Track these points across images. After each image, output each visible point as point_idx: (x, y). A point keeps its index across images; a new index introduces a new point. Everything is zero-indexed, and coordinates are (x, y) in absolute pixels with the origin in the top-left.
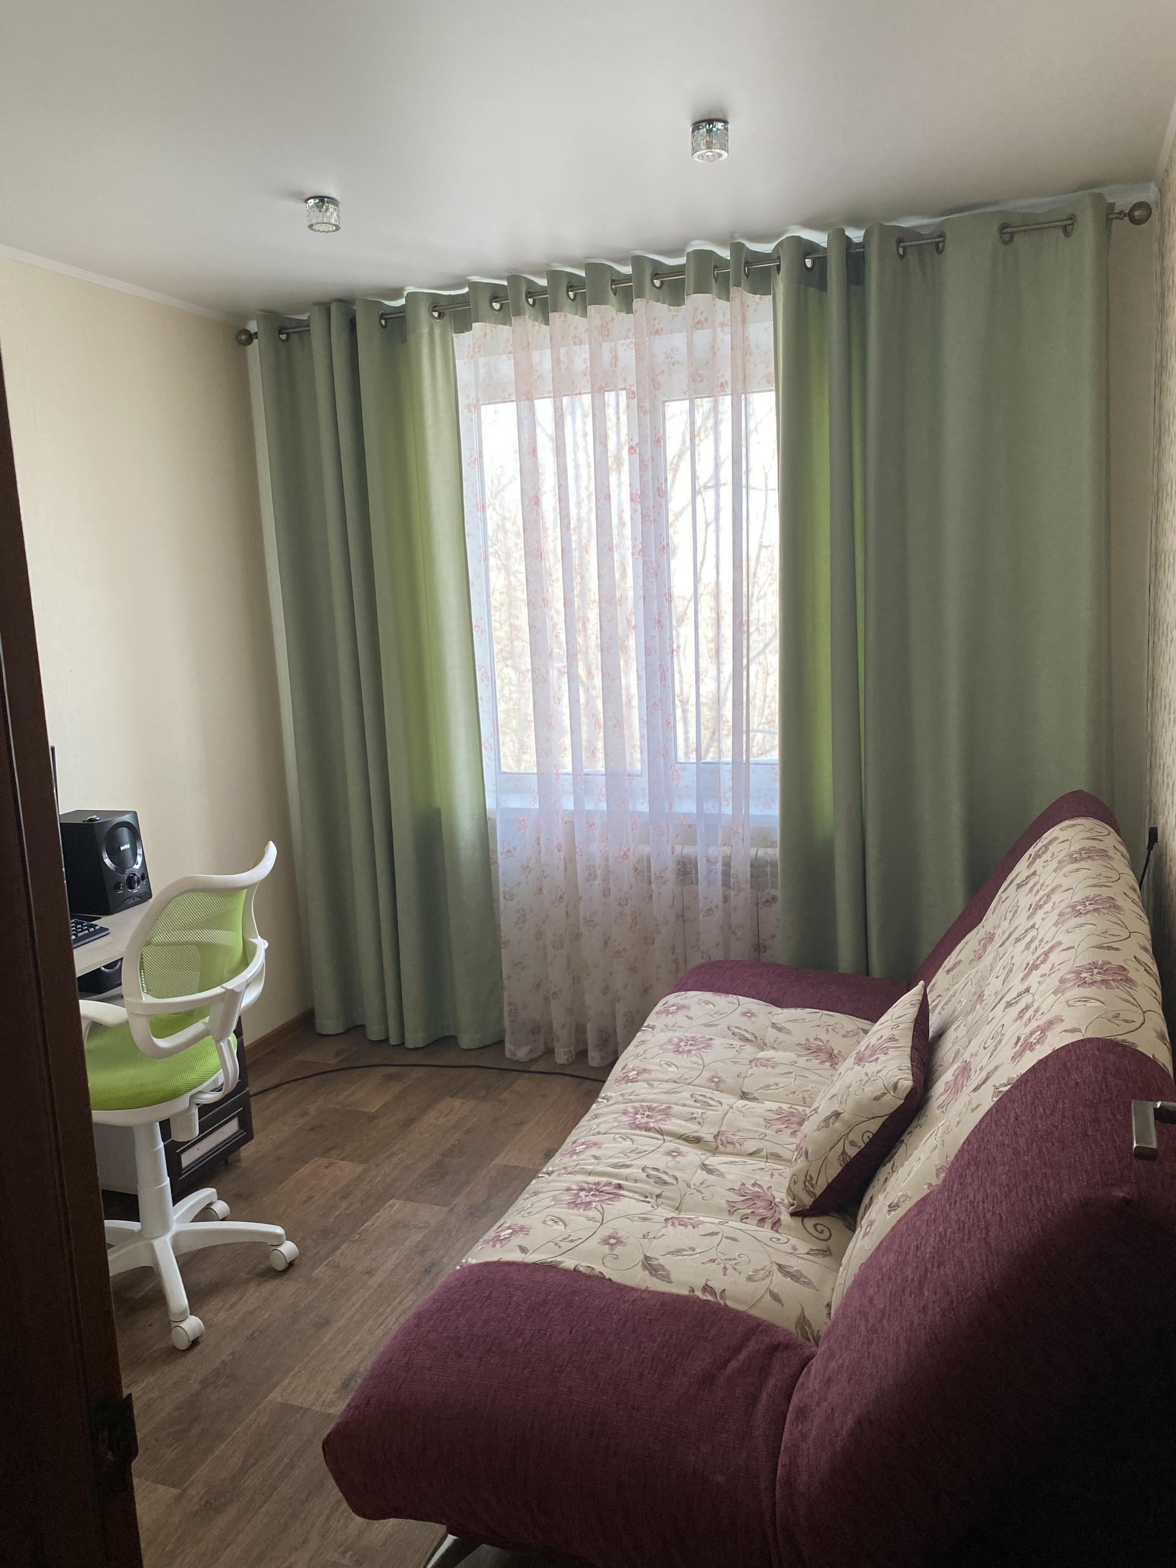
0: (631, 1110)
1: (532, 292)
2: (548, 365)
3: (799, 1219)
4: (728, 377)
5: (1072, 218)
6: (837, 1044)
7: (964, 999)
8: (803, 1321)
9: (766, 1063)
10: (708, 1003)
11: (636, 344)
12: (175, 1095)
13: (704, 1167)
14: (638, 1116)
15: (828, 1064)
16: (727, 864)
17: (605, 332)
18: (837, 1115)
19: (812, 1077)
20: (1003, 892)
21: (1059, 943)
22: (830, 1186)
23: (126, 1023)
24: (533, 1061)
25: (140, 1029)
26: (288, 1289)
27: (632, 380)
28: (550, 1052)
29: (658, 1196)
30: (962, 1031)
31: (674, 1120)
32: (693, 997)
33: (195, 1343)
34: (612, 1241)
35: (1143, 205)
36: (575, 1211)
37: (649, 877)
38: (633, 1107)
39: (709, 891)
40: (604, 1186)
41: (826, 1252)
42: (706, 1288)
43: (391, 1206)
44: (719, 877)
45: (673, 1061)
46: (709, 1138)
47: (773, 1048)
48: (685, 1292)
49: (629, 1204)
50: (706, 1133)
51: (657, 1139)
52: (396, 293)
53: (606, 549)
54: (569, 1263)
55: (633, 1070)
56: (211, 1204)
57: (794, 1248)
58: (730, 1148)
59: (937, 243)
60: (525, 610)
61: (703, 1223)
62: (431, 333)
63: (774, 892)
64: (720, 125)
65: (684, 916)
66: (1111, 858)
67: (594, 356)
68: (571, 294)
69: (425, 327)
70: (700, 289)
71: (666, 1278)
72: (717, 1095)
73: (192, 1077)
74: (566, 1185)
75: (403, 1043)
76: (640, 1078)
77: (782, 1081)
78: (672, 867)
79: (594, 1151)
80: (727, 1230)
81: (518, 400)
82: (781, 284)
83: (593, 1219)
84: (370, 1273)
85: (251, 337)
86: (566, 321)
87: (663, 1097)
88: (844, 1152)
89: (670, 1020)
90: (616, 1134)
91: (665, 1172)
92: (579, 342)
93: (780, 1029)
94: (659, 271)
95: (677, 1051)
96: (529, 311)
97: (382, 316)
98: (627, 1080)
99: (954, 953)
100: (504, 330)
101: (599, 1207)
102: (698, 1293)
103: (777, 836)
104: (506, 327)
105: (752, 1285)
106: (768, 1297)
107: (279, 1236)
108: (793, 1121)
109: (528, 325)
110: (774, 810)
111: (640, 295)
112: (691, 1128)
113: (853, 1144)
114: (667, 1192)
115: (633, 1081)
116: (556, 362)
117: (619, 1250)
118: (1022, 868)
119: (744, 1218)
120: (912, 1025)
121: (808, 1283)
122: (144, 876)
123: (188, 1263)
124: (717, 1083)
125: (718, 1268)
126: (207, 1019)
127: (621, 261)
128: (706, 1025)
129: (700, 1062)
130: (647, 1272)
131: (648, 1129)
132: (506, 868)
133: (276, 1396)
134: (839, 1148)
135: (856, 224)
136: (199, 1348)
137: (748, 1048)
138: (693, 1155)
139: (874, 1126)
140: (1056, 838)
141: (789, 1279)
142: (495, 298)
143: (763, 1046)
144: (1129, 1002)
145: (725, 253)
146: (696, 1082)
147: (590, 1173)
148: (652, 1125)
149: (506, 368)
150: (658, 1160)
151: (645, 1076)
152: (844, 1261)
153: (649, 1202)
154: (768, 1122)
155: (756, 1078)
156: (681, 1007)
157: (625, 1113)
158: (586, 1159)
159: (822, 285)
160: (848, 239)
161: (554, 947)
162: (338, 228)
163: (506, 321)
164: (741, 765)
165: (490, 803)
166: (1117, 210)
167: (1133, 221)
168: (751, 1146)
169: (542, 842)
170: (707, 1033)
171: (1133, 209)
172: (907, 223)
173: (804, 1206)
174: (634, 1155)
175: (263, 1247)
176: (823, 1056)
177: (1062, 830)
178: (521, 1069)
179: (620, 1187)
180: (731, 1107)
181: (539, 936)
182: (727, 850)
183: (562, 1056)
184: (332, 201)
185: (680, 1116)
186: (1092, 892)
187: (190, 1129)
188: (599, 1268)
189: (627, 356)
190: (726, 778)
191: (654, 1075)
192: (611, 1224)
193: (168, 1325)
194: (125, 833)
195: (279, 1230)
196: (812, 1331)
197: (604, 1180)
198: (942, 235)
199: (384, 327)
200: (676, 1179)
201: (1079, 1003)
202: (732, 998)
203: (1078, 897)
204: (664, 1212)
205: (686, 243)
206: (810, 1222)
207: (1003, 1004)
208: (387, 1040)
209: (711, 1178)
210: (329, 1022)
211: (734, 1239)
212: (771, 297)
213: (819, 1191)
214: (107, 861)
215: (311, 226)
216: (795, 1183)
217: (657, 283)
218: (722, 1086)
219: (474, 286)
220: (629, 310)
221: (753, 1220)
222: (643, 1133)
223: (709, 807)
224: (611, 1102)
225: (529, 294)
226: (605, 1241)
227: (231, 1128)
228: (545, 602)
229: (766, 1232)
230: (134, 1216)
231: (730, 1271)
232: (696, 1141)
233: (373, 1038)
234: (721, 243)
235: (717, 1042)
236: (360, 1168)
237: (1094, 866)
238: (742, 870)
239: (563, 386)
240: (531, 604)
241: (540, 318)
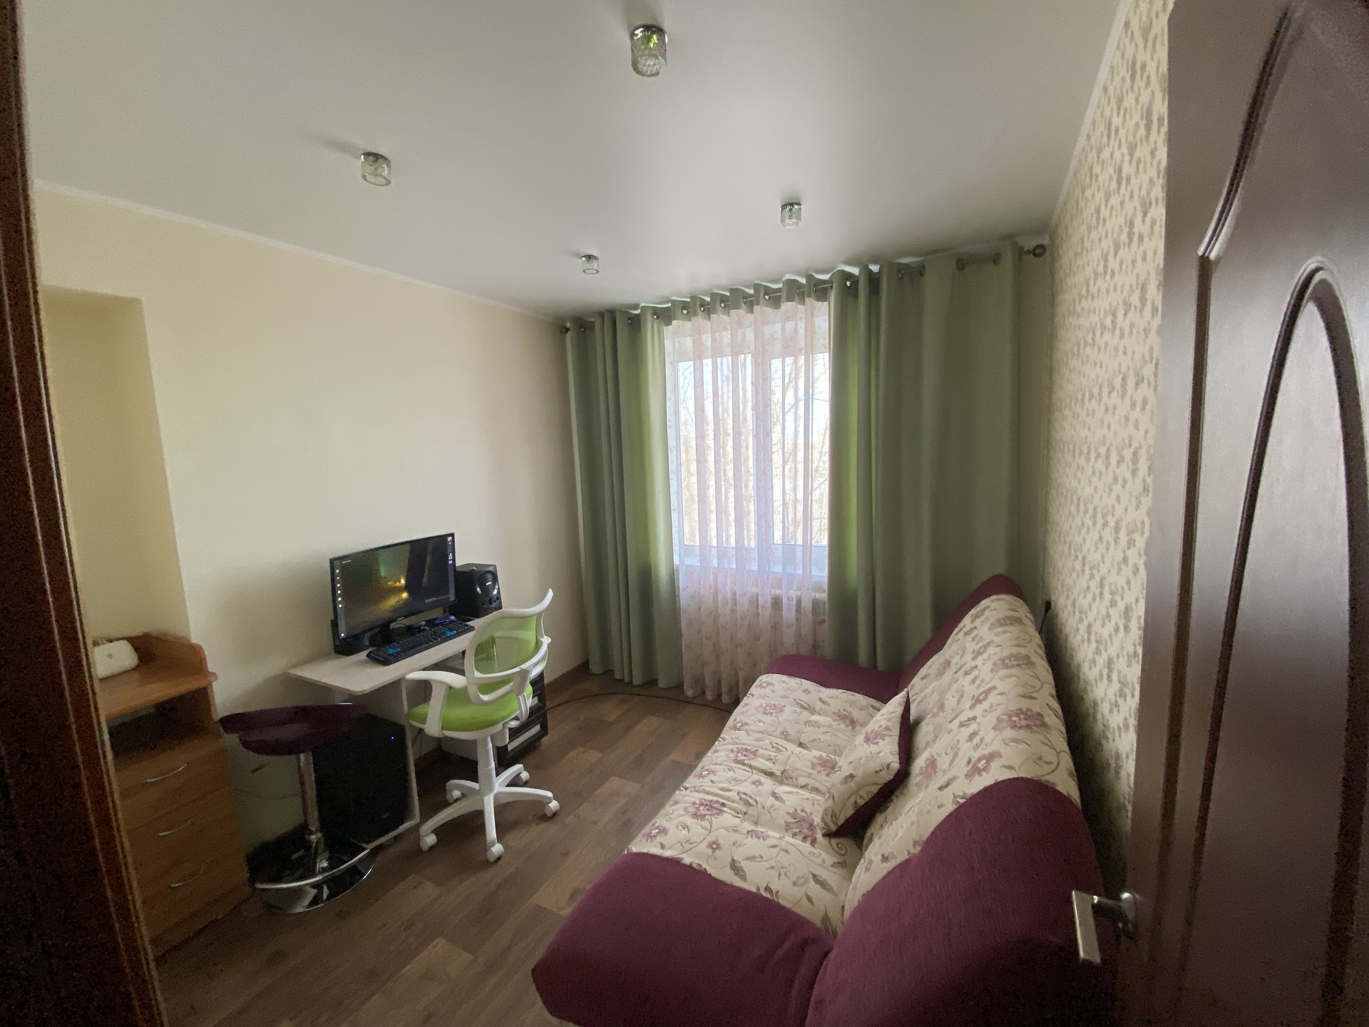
0: (735, 750)
1: (703, 304)
2: (709, 343)
3: (827, 839)
4: (803, 346)
5: (999, 255)
6: (856, 714)
7: (932, 702)
8: (826, 919)
9: (816, 724)
10: (784, 682)
11: (755, 329)
12: (494, 723)
13: (774, 794)
14: (739, 755)
15: (850, 727)
16: (799, 601)
17: (740, 324)
18: (852, 776)
19: (841, 736)
20: (956, 635)
21: (994, 688)
22: (847, 821)
23: (466, 688)
24: (695, 698)
25: (473, 691)
26: (551, 830)
27: (752, 348)
28: (703, 693)
29: (745, 813)
30: (930, 728)
31: (760, 759)
32: (776, 678)
33: (499, 859)
34: (714, 846)
35: (1041, 247)
36: (695, 821)
37: (758, 605)
38: (737, 748)
39: (788, 614)
40: (715, 803)
41: (842, 865)
42: (768, 889)
43: (613, 781)
44: (794, 608)
45: (762, 719)
46: (778, 773)
47: (820, 714)
48: (754, 890)
49: (727, 818)
50: (777, 770)
51: (747, 771)
52: (636, 307)
53: (737, 434)
54: (687, 860)
55: (740, 722)
56: (520, 773)
57: (824, 861)
58: (790, 781)
59: (920, 271)
60: (695, 463)
61: (769, 836)
62: (652, 327)
63: (823, 617)
64: (796, 207)
65: (776, 627)
66: (1025, 625)
67: (733, 336)
68: (723, 305)
69: (650, 324)
70: (790, 299)
71: (744, 878)
72: (785, 743)
73: (503, 713)
74: (693, 800)
75: (632, 681)
76: (743, 728)
77: (823, 737)
78: (769, 601)
79: (712, 777)
80: (784, 845)
81: (694, 360)
82: (833, 296)
83: (704, 828)
84: (595, 823)
85: (567, 330)
86: (720, 318)
87: (754, 743)
88: (856, 802)
89: (762, 691)
90: (726, 765)
91: (751, 797)
92: (725, 329)
93: (824, 702)
94: (768, 291)
95: (765, 713)
96: (700, 313)
97: (629, 319)
98: (735, 728)
99: (926, 667)
100: (688, 324)
101: (710, 820)
102: (762, 892)
103: (826, 587)
104: (690, 323)
105: (796, 888)
106: (805, 900)
107: (550, 798)
108: (830, 766)
109: (700, 320)
110: (825, 573)
111: (758, 304)
112: (768, 765)
113: (861, 797)
114: (751, 811)
115: (739, 729)
116: (714, 340)
117: (717, 852)
118: (967, 621)
119: (794, 835)
120: (900, 720)
121: (830, 890)
122: (499, 598)
123: (500, 809)
124: (785, 735)
125: (774, 873)
126: (512, 684)
127: (748, 287)
128: (782, 697)
129: (776, 720)
130: (733, 872)
131: (744, 764)
132: (684, 597)
133: (535, 899)
134: (852, 800)
135: (875, 262)
136: (500, 863)
137: (806, 713)
138: (768, 784)
139: (875, 789)
140: (988, 607)
141: (819, 886)
142: (684, 308)
143: (813, 712)
144: (1046, 744)
145: (803, 281)
146: (774, 734)
147: (708, 793)
148: (746, 761)
149: (689, 343)
150: (747, 788)
151: (746, 727)
152: (853, 879)
153: (739, 817)
154: (813, 766)
155: (808, 734)
156: (770, 684)
157: (732, 751)
158: (705, 783)
159: (856, 296)
160: (871, 271)
161: (706, 639)
162: (598, 272)
163: (689, 320)
164: (807, 546)
165: (676, 560)
166: (1025, 249)
167: (1035, 255)
168: (802, 781)
169: (701, 583)
170: (782, 702)
171: (1035, 249)
172: (904, 260)
173: (831, 830)
174: (733, 783)
175: (543, 802)
176: (848, 722)
177: (992, 601)
178: (688, 702)
179: (723, 805)
180: (793, 753)
181: (699, 632)
182: (799, 593)
183: (709, 696)
184: (596, 258)
185: (763, 757)
186: (1015, 650)
187: (504, 739)
188: (705, 865)
189: (750, 336)
190: (799, 555)
191: (751, 727)
192: (715, 833)
193: (485, 846)
194: (490, 576)
195: (550, 794)
196: (832, 926)
197: (715, 799)
198: (924, 267)
199: (630, 324)
200: (757, 802)
201: (1013, 744)
202: (798, 680)
203: (1006, 653)
204: (748, 826)
205: (783, 275)
206: (834, 841)
207: (956, 722)
208: (623, 680)
209: (777, 803)
210: (596, 668)
211: (786, 851)
212: (827, 303)
213: (840, 824)
214: (478, 589)
215: (584, 271)
216: (826, 815)
217: (767, 297)
218: (789, 737)
219: (673, 302)
220: (752, 312)
221: (800, 837)
222: (741, 766)
223: (790, 570)
224: (726, 742)
225: (702, 305)
226: (710, 845)
227: (537, 728)
228: (706, 461)
229: (806, 847)
230: (475, 779)
231: (783, 876)
232: (770, 774)
233: (618, 678)
234: (801, 275)
235: (788, 709)
236: (600, 755)
237: (1015, 630)
238: (807, 605)
239: (717, 353)
240: (698, 462)
241: (707, 318)
